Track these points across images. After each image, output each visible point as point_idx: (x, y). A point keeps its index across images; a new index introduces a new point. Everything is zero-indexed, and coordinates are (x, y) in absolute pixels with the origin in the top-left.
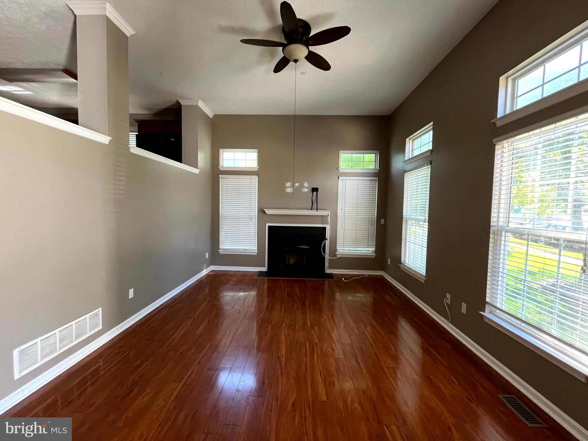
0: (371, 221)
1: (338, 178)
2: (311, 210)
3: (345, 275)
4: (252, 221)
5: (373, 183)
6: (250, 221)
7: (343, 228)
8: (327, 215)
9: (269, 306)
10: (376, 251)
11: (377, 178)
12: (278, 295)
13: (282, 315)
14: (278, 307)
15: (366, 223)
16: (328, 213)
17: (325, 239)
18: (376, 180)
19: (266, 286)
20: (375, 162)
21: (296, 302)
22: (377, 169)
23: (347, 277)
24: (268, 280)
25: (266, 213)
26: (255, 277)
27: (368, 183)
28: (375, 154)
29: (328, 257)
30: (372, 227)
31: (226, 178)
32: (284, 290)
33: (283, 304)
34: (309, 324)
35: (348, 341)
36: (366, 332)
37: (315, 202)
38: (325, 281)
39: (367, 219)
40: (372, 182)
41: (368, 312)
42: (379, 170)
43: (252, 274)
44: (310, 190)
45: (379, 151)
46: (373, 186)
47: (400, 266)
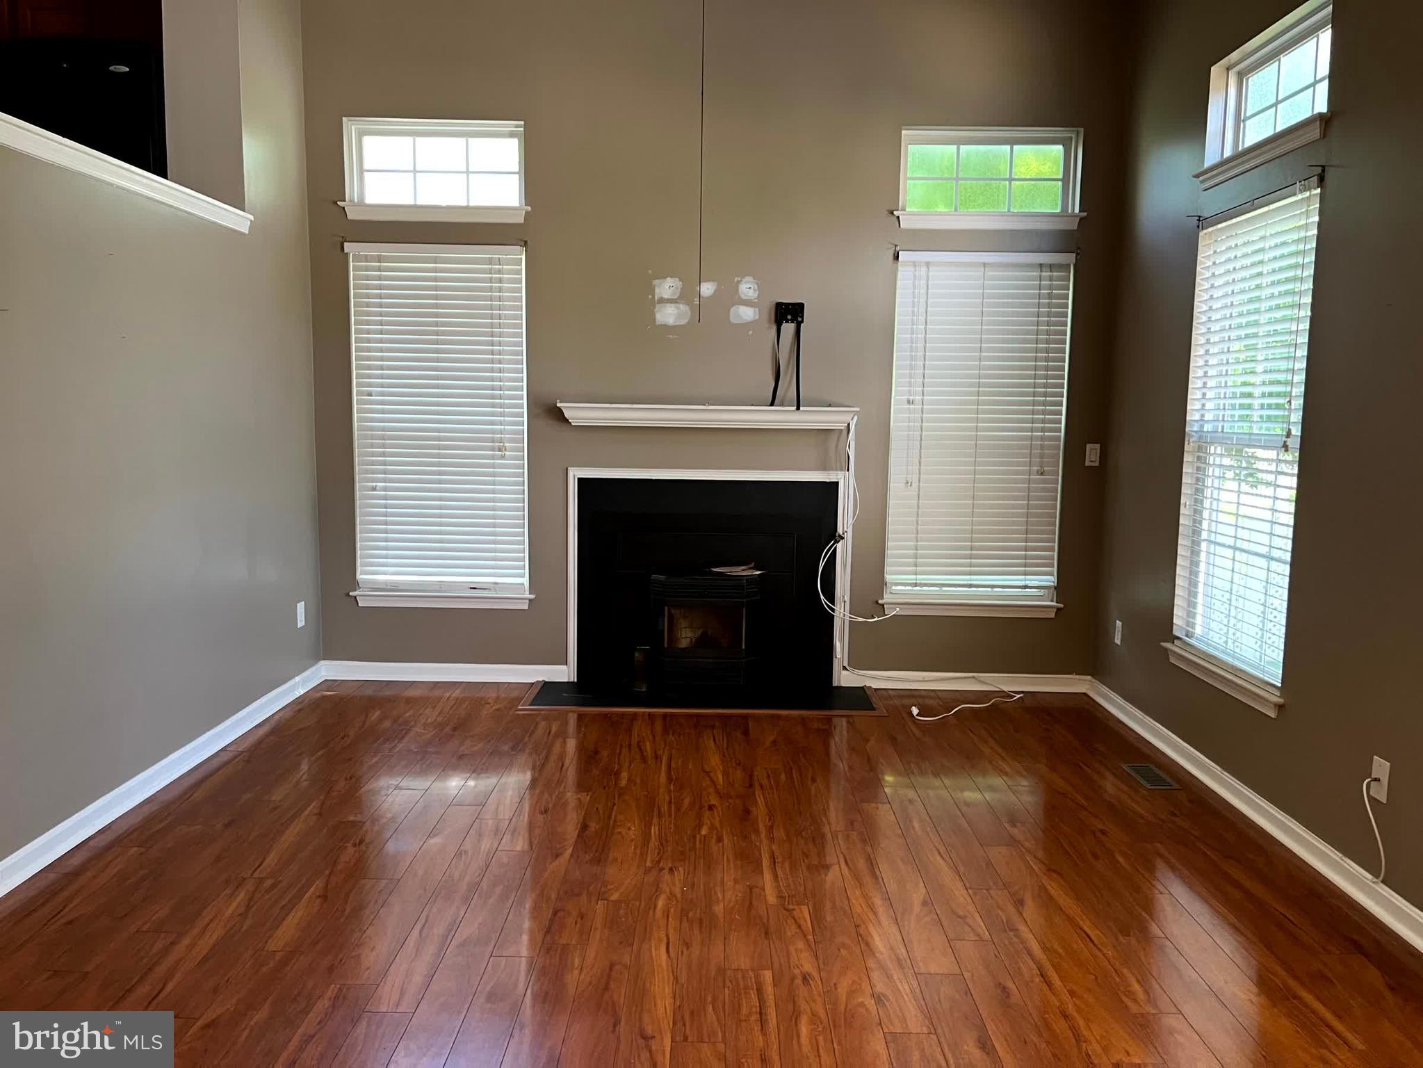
0: (1042, 456)
1: (896, 257)
2: (772, 404)
3: (923, 697)
4: (503, 457)
5: (1051, 279)
6: (493, 457)
7: (915, 485)
8: (843, 427)
9: (593, 826)
10: (1060, 590)
11: (1072, 258)
12: (629, 779)
13: (649, 864)
14: (632, 831)
15: (1018, 464)
16: (847, 418)
17: (832, 535)
18: (1065, 267)
19: (571, 744)
20: (1065, 180)
21: (711, 808)
22: (1073, 215)
23: (930, 701)
24: (581, 717)
25: (567, 421)
26: (524, 708)
27: (1029, 279)
28: (1066, 143)
29: (847, 614)
30: (1044, 482)
31: (379, 259)
32: (657, 757)
33: (655, 820)
34: (772, 899)
35: (940, 964)
36: (1022, 928)
37: (788, 367)
38: (835, 720)
39: (1022, 447)
40: (1046, 274)
41: (1027, 844)
42: (1081, 219)
43: (509, 695)
44: (765, 316)
45: (1082, 130)
46: (1050, 296)
47: (1166, 650)
